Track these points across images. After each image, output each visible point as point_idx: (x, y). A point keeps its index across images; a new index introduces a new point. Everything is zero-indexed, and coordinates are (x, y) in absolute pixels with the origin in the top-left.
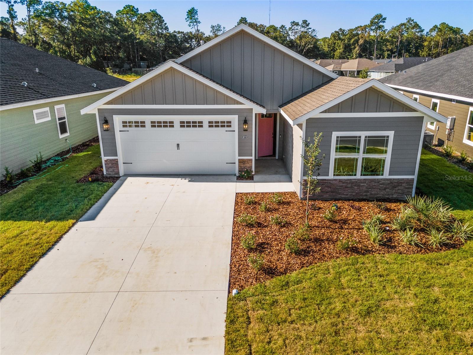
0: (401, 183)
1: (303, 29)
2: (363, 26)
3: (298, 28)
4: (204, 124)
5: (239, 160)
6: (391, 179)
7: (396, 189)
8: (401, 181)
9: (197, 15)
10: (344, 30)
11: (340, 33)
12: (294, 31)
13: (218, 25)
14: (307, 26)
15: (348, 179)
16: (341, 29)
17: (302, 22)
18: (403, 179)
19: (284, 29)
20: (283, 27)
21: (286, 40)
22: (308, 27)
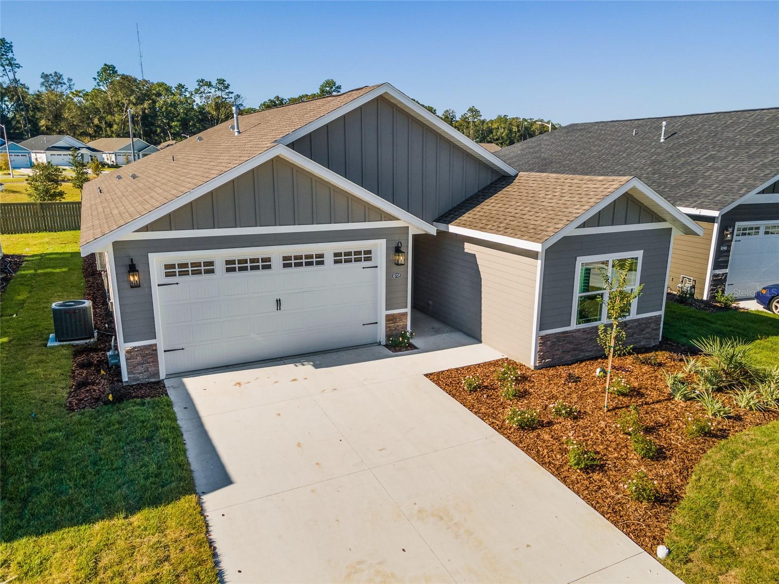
0: (649, 323)
1: (219, 93)
2: (309, 95)
3: (210, 91)
4: (325, 259)
5: (387, 316)
6: (638, 320)
7: (644, 332)
8: (650, 321)
9: (12, 52)
10: (283, 99)
11: (277, 102)
12: (204, 95)
13: (56, 73)
14: (226, 88)
15: (593, 327)
16: (277, 98)
17: (217, 82)
18: (651, 317)
19: (183, 90)
20: (180, 87)
21: (193, 108)
22: (227, 91)
